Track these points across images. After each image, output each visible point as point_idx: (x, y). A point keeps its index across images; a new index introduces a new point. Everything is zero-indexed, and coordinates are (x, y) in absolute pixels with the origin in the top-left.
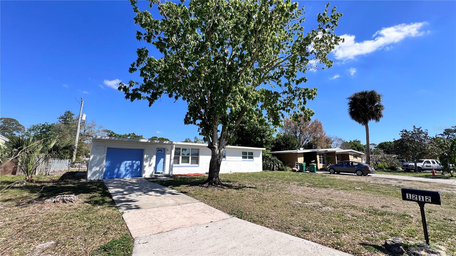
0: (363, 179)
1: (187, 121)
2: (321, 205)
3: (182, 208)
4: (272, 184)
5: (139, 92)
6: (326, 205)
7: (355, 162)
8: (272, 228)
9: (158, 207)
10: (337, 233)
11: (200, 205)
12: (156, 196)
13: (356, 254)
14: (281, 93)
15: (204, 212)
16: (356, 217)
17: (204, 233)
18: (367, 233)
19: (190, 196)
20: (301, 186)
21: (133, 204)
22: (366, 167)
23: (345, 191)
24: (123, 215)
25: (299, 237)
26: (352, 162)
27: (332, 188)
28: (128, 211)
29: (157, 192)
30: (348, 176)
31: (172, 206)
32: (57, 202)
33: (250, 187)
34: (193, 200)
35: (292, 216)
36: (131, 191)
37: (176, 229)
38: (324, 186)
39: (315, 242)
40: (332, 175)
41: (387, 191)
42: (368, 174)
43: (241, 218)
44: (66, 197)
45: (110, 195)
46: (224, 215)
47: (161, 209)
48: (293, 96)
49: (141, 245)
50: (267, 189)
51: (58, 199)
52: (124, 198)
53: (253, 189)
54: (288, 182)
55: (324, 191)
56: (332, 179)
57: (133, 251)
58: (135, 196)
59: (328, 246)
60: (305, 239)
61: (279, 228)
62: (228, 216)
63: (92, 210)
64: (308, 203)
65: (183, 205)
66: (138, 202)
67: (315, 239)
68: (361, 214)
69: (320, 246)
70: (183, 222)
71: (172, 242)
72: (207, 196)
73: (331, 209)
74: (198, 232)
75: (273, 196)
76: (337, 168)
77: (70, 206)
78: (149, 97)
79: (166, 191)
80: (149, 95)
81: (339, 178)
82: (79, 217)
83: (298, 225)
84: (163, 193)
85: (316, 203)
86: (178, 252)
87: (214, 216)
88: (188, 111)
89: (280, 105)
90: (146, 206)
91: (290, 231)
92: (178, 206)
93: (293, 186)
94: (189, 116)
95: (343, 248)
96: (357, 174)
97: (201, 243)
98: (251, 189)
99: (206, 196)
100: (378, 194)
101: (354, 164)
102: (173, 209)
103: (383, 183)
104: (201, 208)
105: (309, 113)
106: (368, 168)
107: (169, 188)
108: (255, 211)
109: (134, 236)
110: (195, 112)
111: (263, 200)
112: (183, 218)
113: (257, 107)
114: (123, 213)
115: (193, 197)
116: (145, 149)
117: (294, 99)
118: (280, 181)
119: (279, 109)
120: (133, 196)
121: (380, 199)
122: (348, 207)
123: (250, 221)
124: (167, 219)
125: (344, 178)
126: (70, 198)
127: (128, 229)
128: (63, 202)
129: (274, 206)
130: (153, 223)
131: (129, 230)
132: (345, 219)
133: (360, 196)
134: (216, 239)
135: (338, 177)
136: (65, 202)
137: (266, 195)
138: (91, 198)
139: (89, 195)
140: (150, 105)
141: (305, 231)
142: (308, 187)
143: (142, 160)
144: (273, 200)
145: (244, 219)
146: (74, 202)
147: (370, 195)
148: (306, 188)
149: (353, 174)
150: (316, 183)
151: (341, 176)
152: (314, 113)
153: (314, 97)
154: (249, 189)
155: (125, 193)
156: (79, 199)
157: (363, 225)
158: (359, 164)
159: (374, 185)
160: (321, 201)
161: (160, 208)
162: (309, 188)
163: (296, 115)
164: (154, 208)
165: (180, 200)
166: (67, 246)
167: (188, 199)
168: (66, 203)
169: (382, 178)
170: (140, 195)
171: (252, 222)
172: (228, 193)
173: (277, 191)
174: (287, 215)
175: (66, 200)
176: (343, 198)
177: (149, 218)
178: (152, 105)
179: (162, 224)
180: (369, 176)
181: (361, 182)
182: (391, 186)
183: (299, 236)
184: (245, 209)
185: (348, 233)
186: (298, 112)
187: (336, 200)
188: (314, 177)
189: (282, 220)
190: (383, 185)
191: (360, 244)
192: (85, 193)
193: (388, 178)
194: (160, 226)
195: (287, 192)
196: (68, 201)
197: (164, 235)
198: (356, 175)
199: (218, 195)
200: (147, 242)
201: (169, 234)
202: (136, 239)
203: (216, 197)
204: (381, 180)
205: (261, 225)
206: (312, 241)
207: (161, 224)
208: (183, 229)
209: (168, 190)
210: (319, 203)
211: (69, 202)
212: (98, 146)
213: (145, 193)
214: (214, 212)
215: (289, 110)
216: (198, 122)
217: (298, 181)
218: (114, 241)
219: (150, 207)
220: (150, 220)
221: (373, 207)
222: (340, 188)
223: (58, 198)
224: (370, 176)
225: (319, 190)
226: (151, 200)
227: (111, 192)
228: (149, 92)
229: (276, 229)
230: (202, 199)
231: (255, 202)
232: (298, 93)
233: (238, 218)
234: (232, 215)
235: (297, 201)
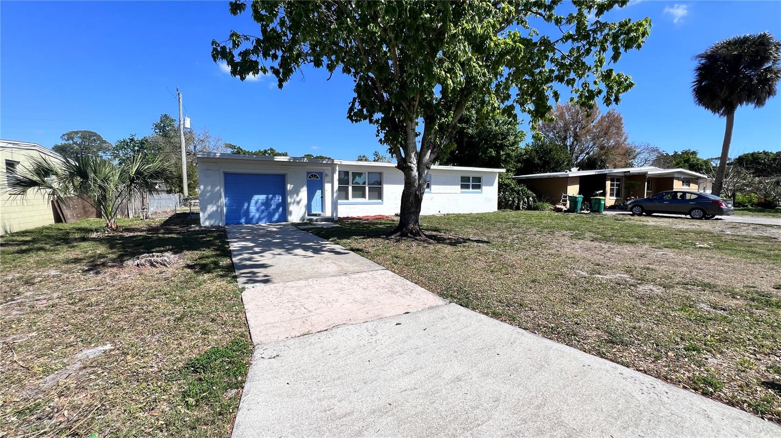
0: (705, 225)
1: (354, 116)
2: (632, 281)
3: (351, 282)
4: (519, 235)
5: (253, 58)
6: (643, 280)
7: (691, 193)
8: (536, 332)
9: (307, 279)
10: (694, 351)
11: (385, 277)
12: (305, 256)
13: (765, 414)
14: (557, 41)
15: (392, 292)
16: (724, 310)
17: (393, 339)
18: (769, 354)
19: (367, 258)
20: (579, 239)
21: (262, 272)
22: (717, 203)
23: (677, 250)
24: (243, 294)
25: (602, 357)
26: (684, 193)
27: (644, 243)
28: (253, 285)
29: (306, 248)
30: (671, 219)
31: (332, 278)
32: (141, 265)
33: (478, 241)
34: (371, 265)
35: (573, 303)
36: (267, 246)
37: (337, 326)
38: (627, 240)
39: (645, 372)
40: (636, 217)
41: (772, 252)
42: (716, 217)
43: (467, 306)
44: (156, 257)
45: (228, 254)
46: (432, 299)
47: (311, 283)
48: (587, 47)
49: (266, 361)
50: (511, 245)
51: (143, 261)
52: (250, 259)
53: (485, 245)
54: (551, 231)
55: (627, 249)
56: (639, 226)
57: (249, 375)
58: (271, 256)
59: (681, 386)
60: (618, 363)
61: (552, 333)
62: (439, 301)
63: (193, 282)
64: (602, 276)
65: (353, 276)
66: (274, 267)
67: (643, 365)
68: (732, 303)
69: (660, 385)
70: (351, 312)
71: (328, 358)
72: (397, 258)
73: (658, 290)
74: (379, 336)
75: (526, 259)
76: (649, 206)
77: (161, 273)
78: (277, 67)
79: (325, 247)
80: (276, 64)
81: (653, 223)
82: (168, 296)
83: (594, 326)
84: (317, 251)
85: (618, 275)
86: (338, 382)
87: (413, 299)
88: (356, 95)
89: (552, 71)
90: (286, 276)
91: (579, 341)
92: (343, 278)
93: (562, 239)
94: (357, 106)
95: (722, 394)
96: (691, 216)
97: (387, 362)
98: (480, 244)
99: (395, 257)
100: (756, 258)
101: (688, 196)
102: (334, 283)
103: (755, 234)
104: (387, 282)
105: (620, 84)
106: (721, 204)
107: (331, 241)
108: (494, 292)
109: (255, 340)
110: (369, 97)
111: (507, 268)
112: (352, 303)
113: (500, 77)
114: (244, 289)
115: (372, 259)
116: (286, 174)
117: (588, 51)
118: (535, 230)
119: (549, 80)
120: (267, 258)
121: (764, 269)
122: (694, 285)
123: (487, 314)
124: (322, 304)
125: (664, 224)
126: (162, 258)
127: (247, 323)
128: (151, 265)
129: (533, 281)
130: (295, 311)
131: (248, 326)
132: (701, 316)
133: (712, 262)
134: (418, 354)
135: (651, 221)
136: (155, 266)
137: (512, 257)
138: (200, 258)
139: (196, 254)
140: (280, 86)
141: (613, 342)
142: (592, 241)
143: (284, 194)
144: (526, 267)
145: (474, 309)
146: (168, 266)
147: (737, 262)
148: (589, 242)
149: (683, 216)
150: (609, 233)
151: (655, 219)
152: (631, 85)
153: (642, 42)
154: (476, 244)
155: (257, 249)
156: (179, 261)
157: (752, 332)
158: (700, 197)
159: (736, 238)
160: (629, 271)
161: (311, 280)
162: (596, 244)
163: (588, 91)
164: (300, 279)
165: (348, 265)
166: (129, 357)
167: (362, 264)
168: (157, 268)
169: (749, 224)
170: (279, 254)
171: (491, 317)
172: (437, 252)
173: (533, 249)
174: (562, 301)
175: (155, 262)
176: (676, 265)
177: (288, 302)
178: (284, 84)
179: (312, 314)
180: (717, 219)
181: (705, 233)
182: (776, 242)
183: (602, 355)
184: (472, 285)
185: (721, 353)
186: (595, 83)
187: (662, 269)
188: (601, 221)
189: (554, 314)
190: (756, 238)
191: (763, 383)
192: (190, 250)
193: (762, 225)
194: (307, 318)
195: (553, 252)
196: (159, 265)
197: (312, 339)
198: (690, 217)
199: (418, 256)
200: (278, 356)
201: (322, 338)
202: (258, 348)
203: (415, 260)
204: (745, 228)
205: (511, 324)
206: (637, 370)
207: (310, 314)
208: (350, 327)
209: (329, 245)
210: (625, 276)
211: (161, 266)
212: (208, 169)
213: (288, 251)
214: (412, 290)
215: (574, 80)
217: (570, 229)
218: (215, 351)
219: (292, 279)
220: (290, 305)
221: (754, 287)
222: (662, 244)
223: (144, 258)
224: (721, 219)
225: (618, 249)
226: (296, 265)
227: (231, 248)
228: (275, 57)
229: (545, 335)
230: (388, 263)
231: (492, 271)
232: (599, 36)
233: (461, 305)
234: (447, 298)
235: (578, 271)
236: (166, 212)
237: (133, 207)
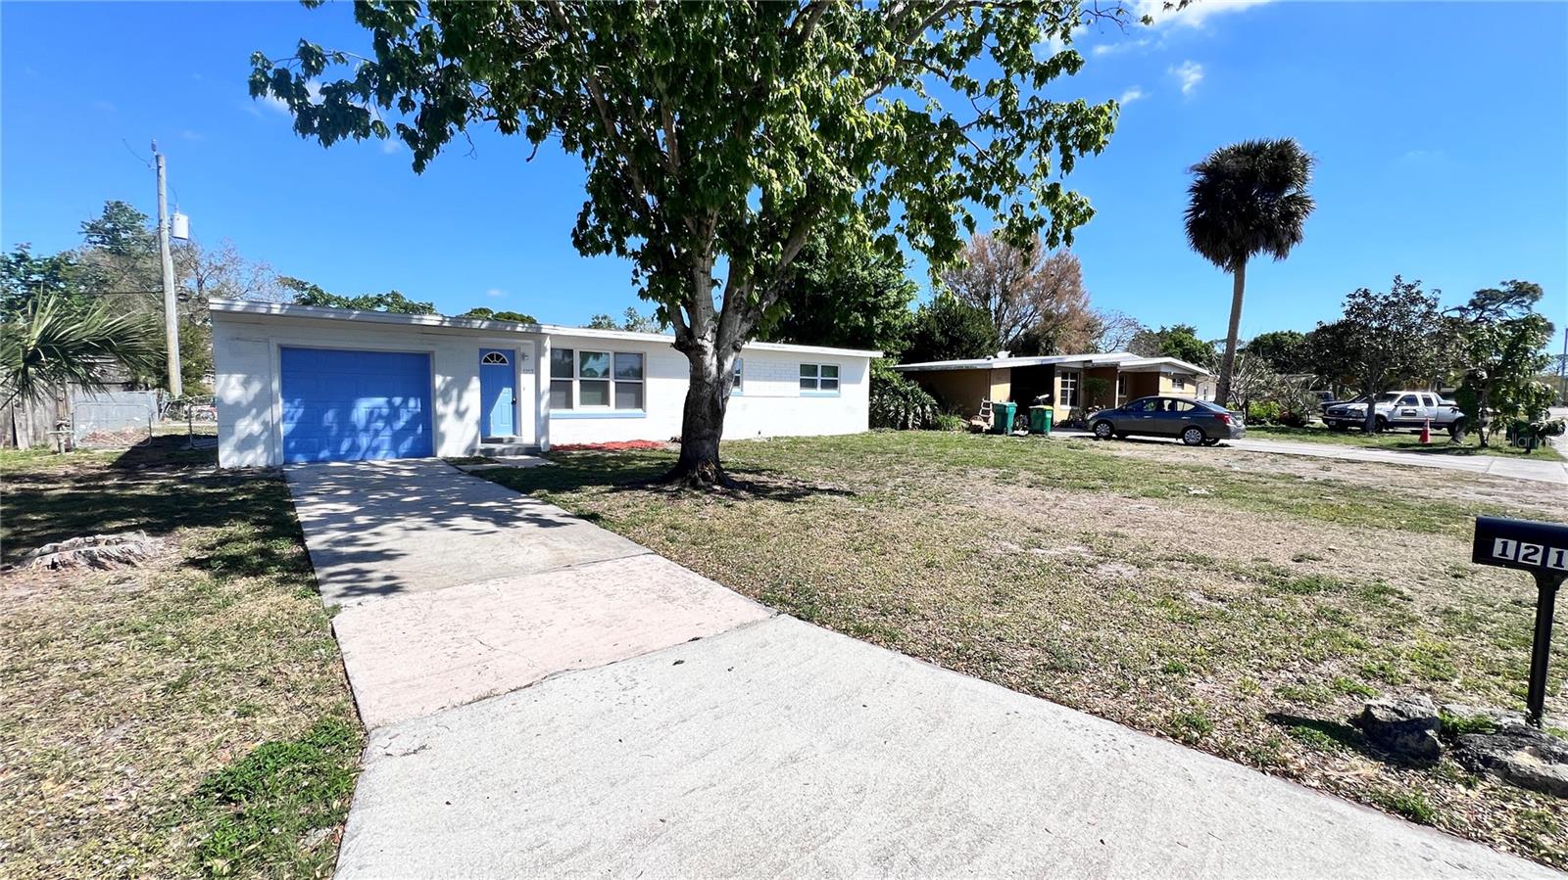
0: (1204, 456)
1: (586, 242)
2: (1090, 558)
3: (581, 582)
4: (907, 479)
5: (356, 102)
6: (1107, 556)
7: (1185, 401)
8: (932, 659)
9: (483, 580)
10: (1176, 672)
11: (653, 569)
12: (478, 532)
13: (1267, 765)
14: (970, 126)
15: (666, 598)
16: (1223, 601)
17: (667, 694)
18: (1279, 668)
19: (614, 531)
20: (1008, 483)
21: (379, 569)
22: (1221, 418)
23: (1160, 501)
24: (335, 620)
25: (1037, 696)
26: (1175, 401)
27: (1112, 488)
28: (360, 599)
29: (480, 514)
30: (1155, 445)
31: (539, 575)
32: (64, 566)
33: (832, 492)
34: (622, 545)
35: (995, 603)
36: (388, 511)
37: (553, 676)
38: (1084, 484)
39: (1103, 716)
40: (1102, 443)
41: (1294, 501)
42: (1221, 441)
43: (809, 619)
44: (105, 545)
45: (297, 533)
46: (746, 609)
47: (493, 589)
48: (1018, 140)
49: (397, 762)
50: (892, 498)
51: (68, 556)
52: (350, 542)
53: (844, 499)
54: (962, 470)
55: (1086, 500)
56: (1106, 459)
57: (357, 794)
58: (398, 533)
59: (1155, 733)
60: (1062, 703)
61: (958, 659)
62: (758, 611)
63: (208, 598)
64: (1043, 552)
65: (584, 570)
66: (407, 557)
67: (1101, 704)
68: (1234, 588)
69: (1124, 734)
70: (582, 645)
71: (534, 742)
72: (675, 529)
73: (1129, 573)
74: (640, 690)
75: (918, 524)
76: (1121, 422)
77: (119, 582)
78: (412, 126)
79: (520, 510)
80: (410, 120)
81: (1128, 454)
82: (143, 635)
83: (1027, 641)
84: (503, 520)
85: (1069, 548)
86: (557, 789)
87: (708, 610)
88: (589, 198)
89: (961, 179)
90: (435, 575)
91: (1001, 671)
92: (565, 574)
93: (980, 485)
94: (592, 220)
95: (1212, 741)
96: (1184, 440)
97: (655, 740)
98: (836, 497)
99: (671, 527)
100: (1272, 512)
101: (1180, 406)
102: (544, 586)
103: (1274, 471)
104: (654, 579)
105: (1072, 210)
106: (1227, 420)
107: (534, 497)
108: (859, 588)
109: (370, 718)
110: (617, 202)
111: (879, 543)
112: (583, 625)
113: (871, 184)
114: (336, 609)
115: (624, 533)
116: (433, 352)
117: (1019, 149)
118: (933, 467)
119: (954, 195)
120: (389, 535)
121: (1282, 528)
122: (1183, 561)
123: (846, 631)
124: (518, 631)
125: (1145, 455)
126: (120, 546)
127: (349, 683)
128: (91, 565)
129: (928, 566)
130: (459, 651)
131: (351, 690)
132: (1189, 614)
133: (1210, 520)
134: (717, 718)
135: (1123, 450)
136: (102, 566)
137: (894, 521)
138: (222, 543)
139: (210, 534)
140: (418, 167)
141: (1056, 669)
142: (1030, 487)
143: (426, 395)
144: (918, 540)
145: (822, 624)
146: (139, 564)
147: (1244, 517)
148: (1024, 490)
149: (1173, 440)
150: (1057, 473)
151: (1131, 445)
152: (1090, 213)
153: (1104, 142)
154: (827, 497)
155: (361, 520)
156: (168, 552)
157: (1258, 635)
158: (1198, 408)
159: (1246, 477)
160: (1085, 541)
161: (493, 581)
162: (1036, 492)
163: (1022, 219)
164: (468, 582)
165: (573, 546)
166: (47, 786)
167: (604, 544)
168: (106, 569)
169: (1267, 454)
170: (420, 529)
171: (854, 637)
172: (755, 514)
173: (930, 504)
174: (977, 600)
175: (102, 556)
176: (1158, 527)
177: (442, 631)
178: (428, 163)
179: (498, 653)
180: (1222, 445)
181: (1204, 469)
182: (1301, 483)
183: (1037, 693)
184: (820, 577)
185: (1213, 673)
186: (1032, 205)
187: (1136, 535)
188: (1045, 450)
189: (963, 624)
190: (1275, 478)
191: (1268, 716)
192: (195, 525)
193: (1288, 456)
194: (488, 665)
195: (965, 509)
196: (114, 562)
197: (498, 706)
198: (1183, 442)
199: (718, 525)
200: (424, 747)
201: (520, 703)
202: (378, 735)
203: (711, 531)
204: (1260, 460)
205: (889, 647)
206: (1091, 713)
207: (493, 655)
208: (579, 675)
209: (530, 505)
210: (1080, 549)
211: (120, 566)
212: (238, 339)
213: (438, 520)
214: (706, 593)
215: (997, 198)
216: (635, 242)
217: (994, 466)
218: (274, 751)
219: (451, 583)
220: (447, 637)
221: (1266, 560)
222: (1139, 489)
223: (70, 549)
224: (1227, 446)
225: (1070, 499)
226: (459, 550)
227: (302, 518)
228: (406, 104)
229: (947, 664)
230: (657, 540)
231: (856, 550)
232: (1038, 124)
233: (799, 617)
234: (773, 604)
235: (1005, 544)
236: (121, 435)
237: (30, 423)
